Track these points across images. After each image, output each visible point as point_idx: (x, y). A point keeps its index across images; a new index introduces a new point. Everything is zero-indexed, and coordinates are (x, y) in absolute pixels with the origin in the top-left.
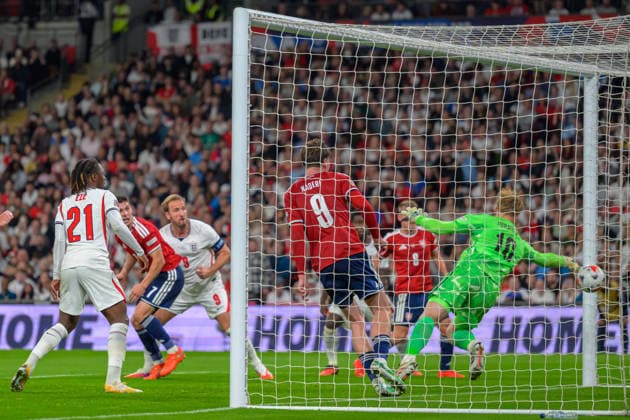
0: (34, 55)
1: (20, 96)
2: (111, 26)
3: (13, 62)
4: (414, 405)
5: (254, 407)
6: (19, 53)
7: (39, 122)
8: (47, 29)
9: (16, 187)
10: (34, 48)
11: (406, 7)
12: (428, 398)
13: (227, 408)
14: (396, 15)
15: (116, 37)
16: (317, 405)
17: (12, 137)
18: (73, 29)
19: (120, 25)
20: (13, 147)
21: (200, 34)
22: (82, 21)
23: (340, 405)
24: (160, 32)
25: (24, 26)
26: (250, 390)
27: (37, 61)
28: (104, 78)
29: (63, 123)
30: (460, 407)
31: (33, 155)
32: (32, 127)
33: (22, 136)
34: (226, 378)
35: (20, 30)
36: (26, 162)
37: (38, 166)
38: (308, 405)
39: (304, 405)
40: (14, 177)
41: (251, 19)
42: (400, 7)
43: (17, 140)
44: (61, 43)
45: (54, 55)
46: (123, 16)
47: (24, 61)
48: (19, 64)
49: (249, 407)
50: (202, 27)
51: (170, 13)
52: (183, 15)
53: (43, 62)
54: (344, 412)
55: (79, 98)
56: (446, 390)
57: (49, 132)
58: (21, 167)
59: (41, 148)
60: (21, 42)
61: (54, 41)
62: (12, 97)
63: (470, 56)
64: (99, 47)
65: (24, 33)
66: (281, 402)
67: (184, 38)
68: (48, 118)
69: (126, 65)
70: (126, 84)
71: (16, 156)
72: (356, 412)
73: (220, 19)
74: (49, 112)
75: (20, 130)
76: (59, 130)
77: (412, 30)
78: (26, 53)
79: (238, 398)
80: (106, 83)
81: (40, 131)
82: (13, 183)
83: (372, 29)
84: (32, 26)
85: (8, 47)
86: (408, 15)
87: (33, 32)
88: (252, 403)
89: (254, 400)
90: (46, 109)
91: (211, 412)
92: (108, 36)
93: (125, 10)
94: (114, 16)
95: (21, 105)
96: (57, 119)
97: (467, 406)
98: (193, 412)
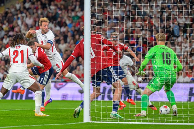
4: (155, 122)
5: (93, 122)
7: (9, 11)
12: (160, 119)
13: (82, 123)
26: (91, 115)
29: (19, 12)
30: (173, 122)
31: (7, 24)
32: (6, 13)
33: (3, 17)
36: (4, 27)
37: (9, 28)
38: (114, 121)
39: (112, 121)
43: (1, 19)
49: (91, 122)
54: (128, 124)
55: (24, 2)
57: (13, 15)
58: (3, 29)
59: (10, 21)
66: (103, 120)
68: (13, 10)
72: (133, 124)
74: (13, 7)
75: (2, 15)
76: (17, 15)
79: (87, 118)
81: (10, 15)
88: (92, 121)
89: (93, 119)
91: (76, 124)
95: (2, 5)
96: (16, 10)
97: (176, 122)
98: (69, 124)
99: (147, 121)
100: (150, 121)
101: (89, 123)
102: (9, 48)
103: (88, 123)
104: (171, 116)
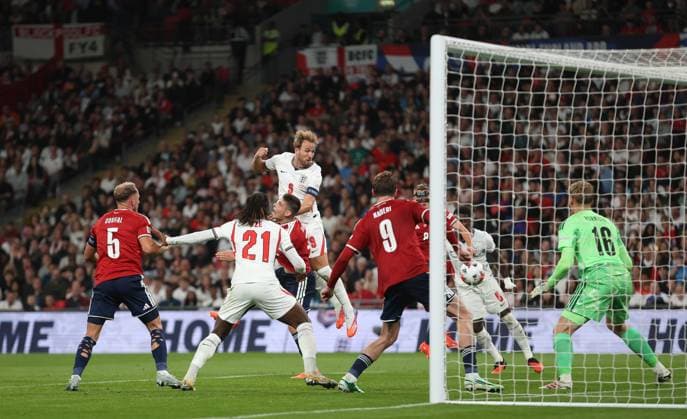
0: (190, 77)
1: (177, 116)
2: (262, 48)
3: (170, 84)
4: (604, 400)
5: (453, 402)
6: (175, 75)
7: (197, 140)
8: (201, 53)
9: (176, 201)
10: (189, 70)
12: (617, 394)
13: (427, 404)
15: (266, 59)
16: (512, 400)
17: (171, 154)
19: (270, 48)
20: (173, 164)
21: (347, 55)
23: (534, 400)
24: (309, 55)
25: (180, 49)
26: (449, 387)
27: (193, 82)
28: (257, 98)
29: (219, 142)
30: (648, 402)
31: (192, 170)
32: (190, 144)
33: (181, 153)
34: (426, 375)
35: (175, 54)
36: (185, 177)
37: (197, 181)
40: (175, 192)
41: (447, 46)
43: (176, 156)
44: (215, 65)
46: (273, 40)
47: (181, 83)
48: (175, 85)
49: (448, 402)
50: (348, 49)
51: (318, 37)
53: (198, 83)
54: (539, 407)
55: (232, 117)
56: (634, 387)
57: (207, 150)
58: (182, 183)
59: (199, 164)
60: (176, 66)
61: (208, 64)
62: (169, 117)
63: (654, 77)
64: (250, 69)
65: (180, 56)
66: (478, 398)
67: (332, 59)
68: (205, 136)
69: (277, 86)
70: (278, 103)
73: (367, 41)
74: (205, 131)
76: (216, 148)
77: (599, 54)
78: (182, 76)
79: (438, 394)
80: (258, 103)
81: (196, 149)
82: (173, 197)
83: (561, 53)
84: (187, 50)
85: (166, 70)
87: (188, 56)
88: (451, 399)
89: (453, 396)
90: (203, 127)
91: (414, 407)
93: (274, 34)
94: (264, 40)
95: (178, 124)
96: (213, 136)
97: (654, 402)
98: (398, 407)
99: (584, 401)
101: (444, 404)
102: (233, 222)
103: (441, 406)
104: (642, 387)
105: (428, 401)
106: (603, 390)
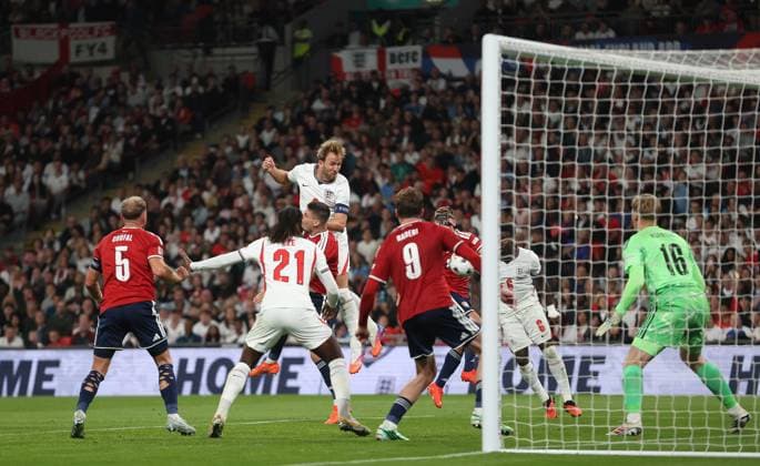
0: (211, 82)
1: (197, 127)
2: (293, 50)
3: (188, 91)
5: (508, 451)
6: (195, 80)
7: (219, 154)
8: (224, 55)
9: (196, 223)
10: (211, 75)
11: (609, 26)
12: (693, 441)
13: (478, 453)
14: (599, 35)
15: (298, 62)
16: (575, 448)
17: (190, 170)
18: (253, 54)
19: (302, 50)
20: (192, 181)
21: (388, 58)
22: (260, 46)
23: (600, 448)
24: (346, 57)
25: (200, 51)
27: (215, 89)
28: (287, 107)
29: (244, 156)
30: (729, 450)
31: (214, 189)
32: (212, 159)
33: (201, 169)
35: (195, 56)
36: (206, 196)
37: (219, 200)
38: (566, 448)
39: (561, 448)
40: (194, 213)
41: (501, 47)
42: (603, 26)
43: (196, 173)
44: (240, 69)
45: (233, 83)
46: (305, 41)
47: (201, 90)
48: (195, 92)
49: (502, 451)
50: (389, 50)
51: (355, 37)
52: (369, 38)
53: (221, 90)
55: (259, 128)
56: (713, 433)
57: (231, 166)
58: (202, 203)
59: (222, 181)
60: (196, 70)
61: (232, 68)
62: (188, 128)
64: (279, 74)
65: (200, 59)
66: (538, 446)
67: (371, 62)
68: (229, 150)
69: (310, 93)
70: (311, 112)
71: (195, 191)
73: (410, 41)
74: (228, 144)
75: (198, 161)
76: (241, 163)
77: (672, 55)
78: (203, 82)
79: (491, 442)
80: (288, 112)
81: (218, 164)
82: (193, 219)
84: (208, 52)
85: (184, 75)
86: (611, 34)
87: (209, 59)
88: (506, 447)
89: (508, 444)
90: (226, 140)
91: (454, 458)
92: (289, 62)
93: (306, 33)
94: (295, 41)
95: (199, 136)
96: (237, 150)
97: (736, 450)
98: (446, 456)
99: (656, 448)
100: (664, 449)
101: (498, 453)
102: (262, 240)
103: (494, 455)
104: (722, 433)
105: (480, 449)
106: (678, 436)
